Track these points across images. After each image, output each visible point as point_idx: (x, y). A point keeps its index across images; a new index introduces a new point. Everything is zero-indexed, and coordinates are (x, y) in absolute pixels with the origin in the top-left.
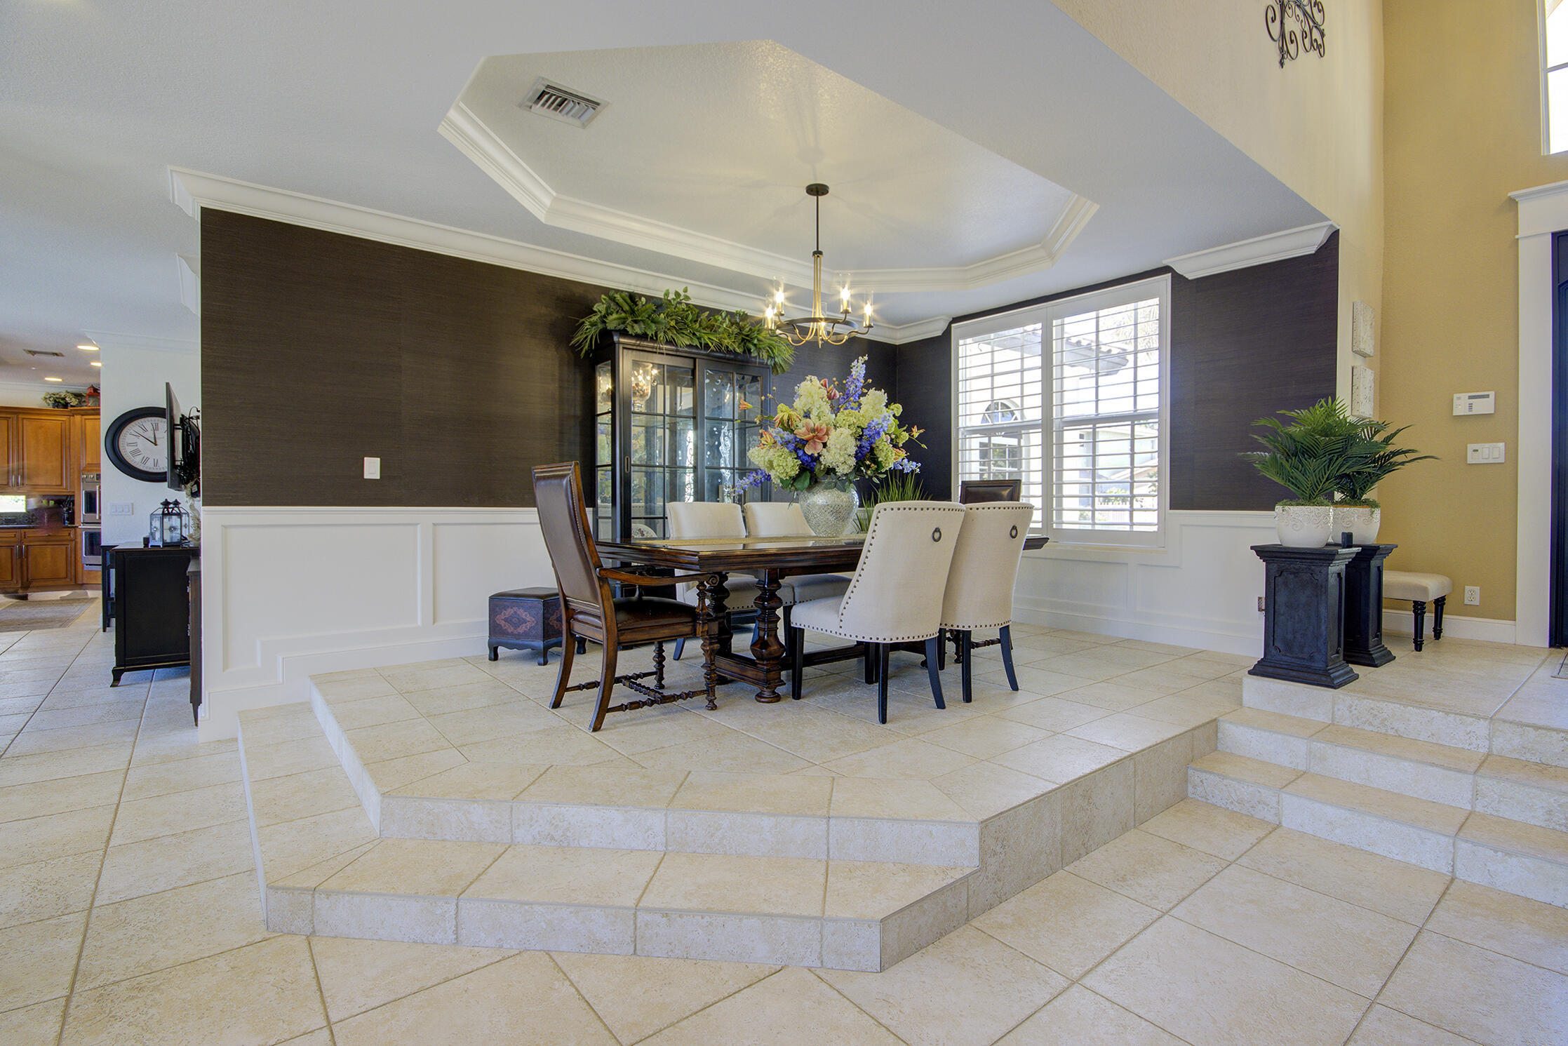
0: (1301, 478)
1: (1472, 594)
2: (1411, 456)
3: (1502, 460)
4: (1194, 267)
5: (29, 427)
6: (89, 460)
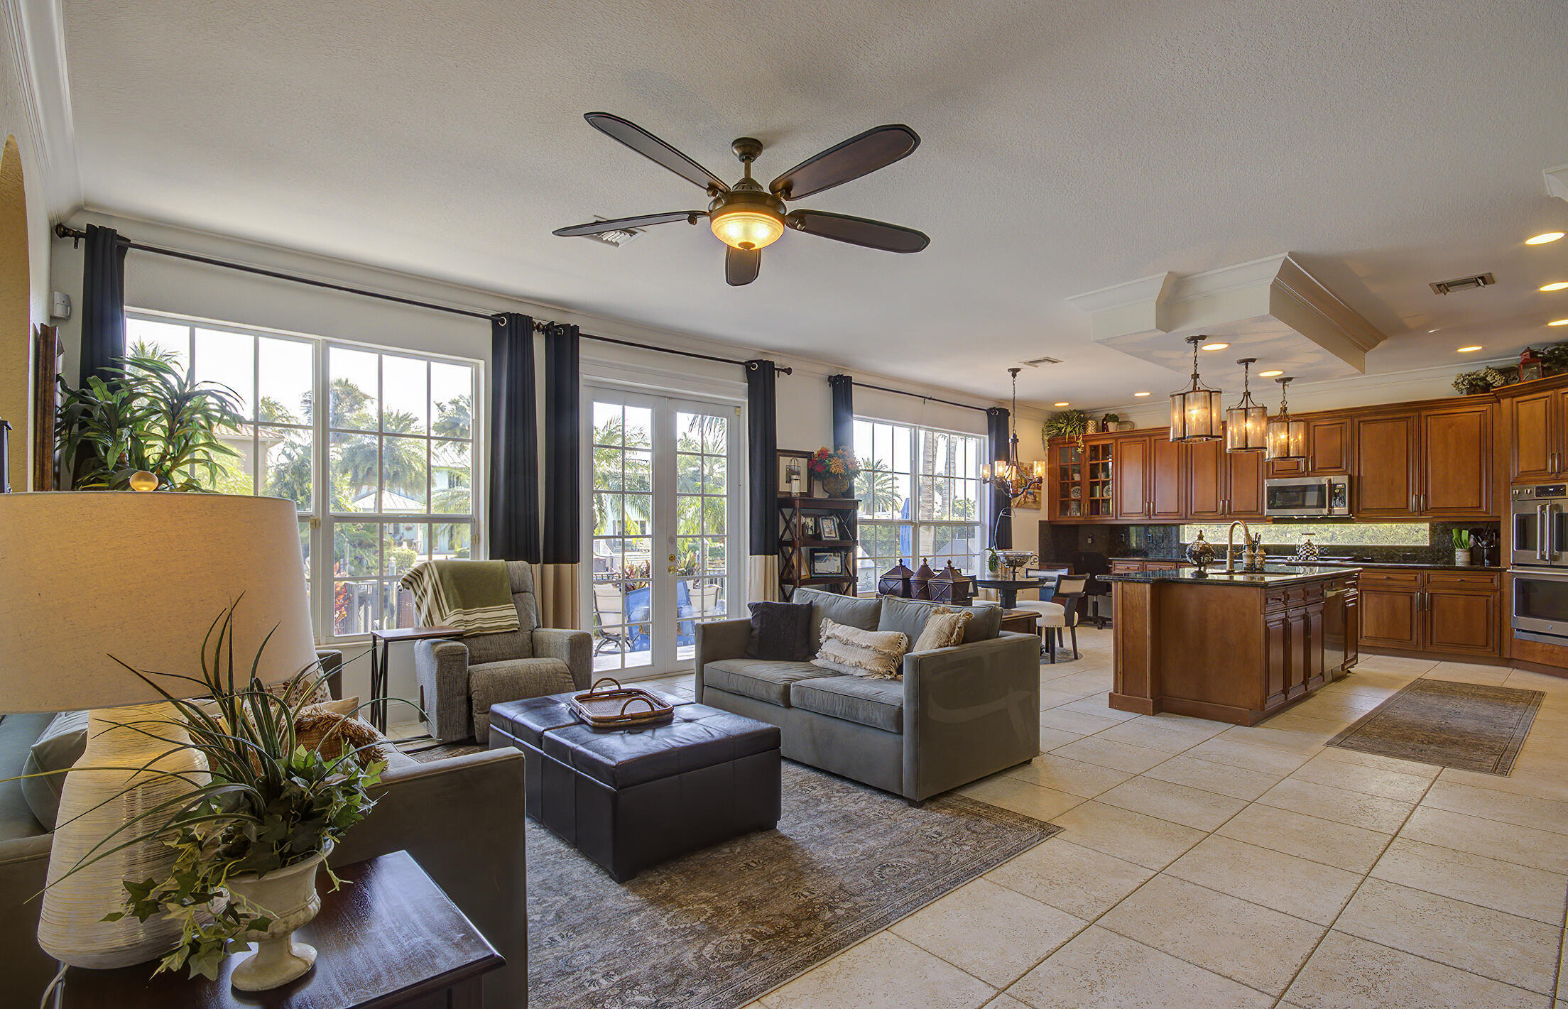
5: (1435, 426)
6: (1524, 466)
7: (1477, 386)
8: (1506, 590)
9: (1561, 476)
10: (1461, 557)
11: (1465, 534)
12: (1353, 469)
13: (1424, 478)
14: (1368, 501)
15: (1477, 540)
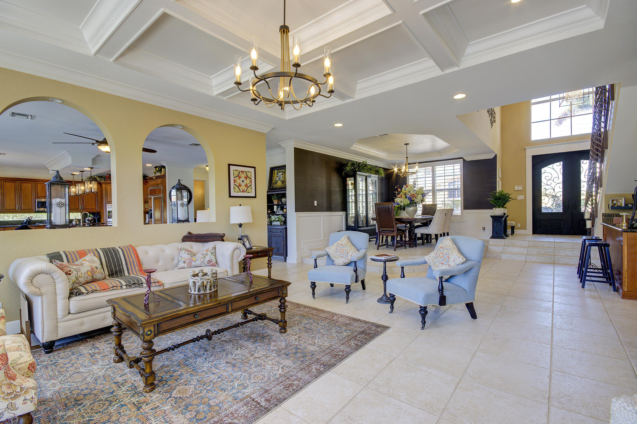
0: (498, 203)
1: (519, 225)
2: (512, 199)
3: (523, 199)
4: (468, 159)
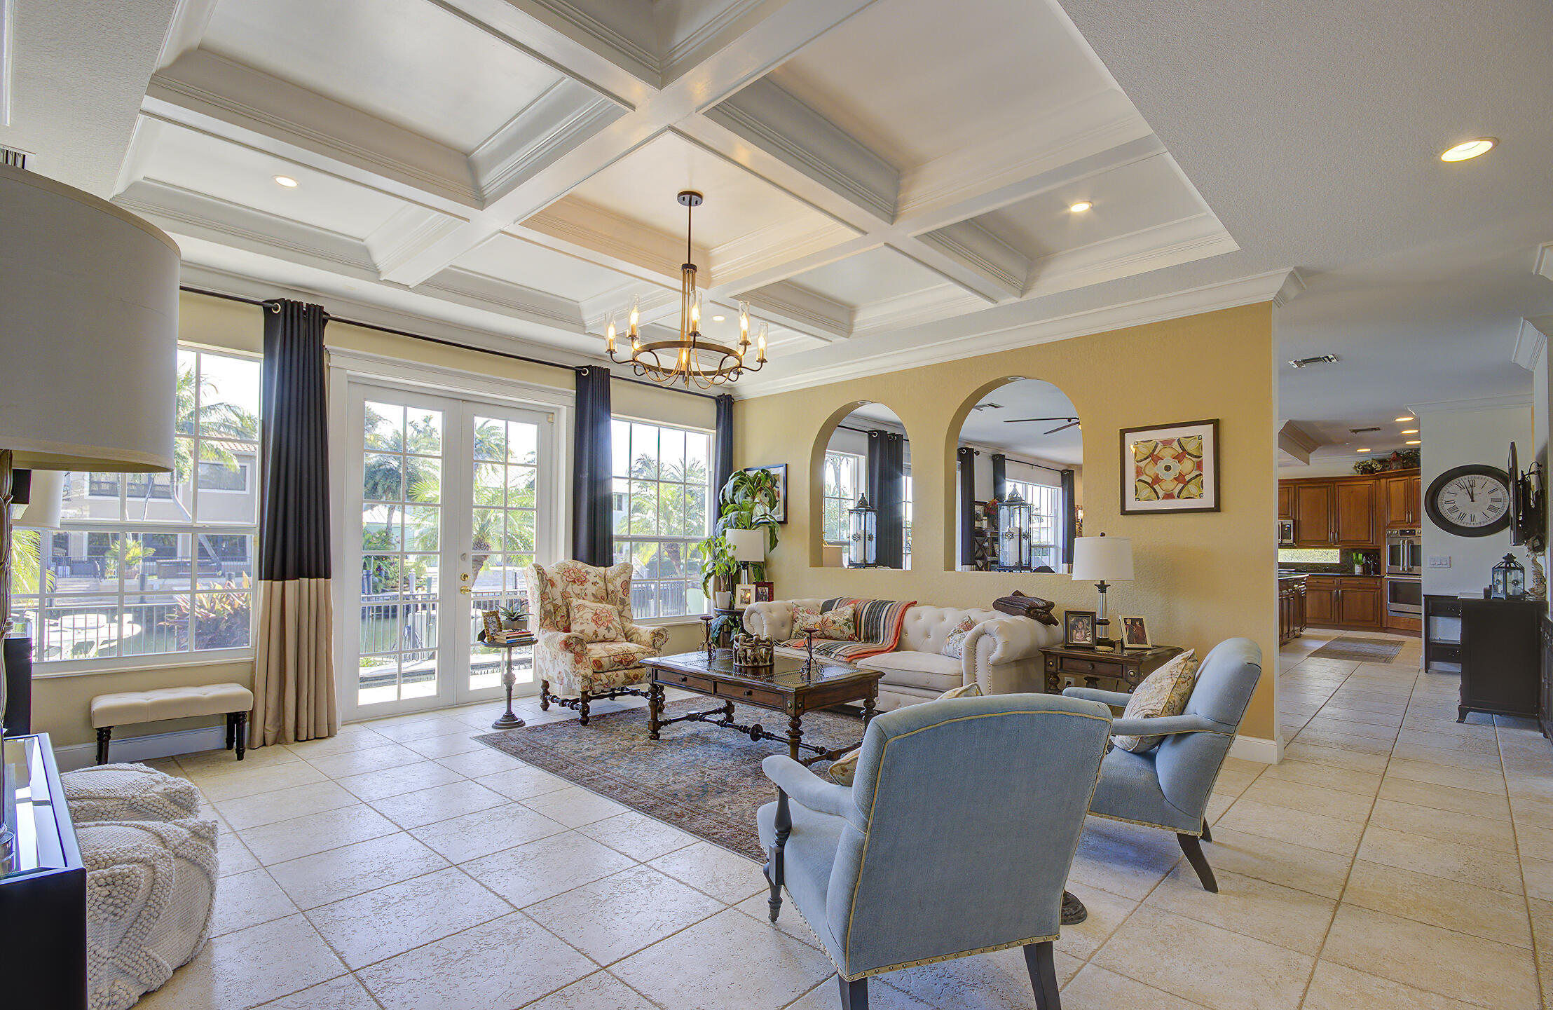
5: (1343, 492)
6: (1393, 518)
7: (1367, 470)
8: (1384, 588)
9: (1414, 524)
10: (1358, 569)
11: (1360, 556)
12: (1295, 517)
13: (1337, 521)
14: (1304, 535)
15: (1367, 558)
